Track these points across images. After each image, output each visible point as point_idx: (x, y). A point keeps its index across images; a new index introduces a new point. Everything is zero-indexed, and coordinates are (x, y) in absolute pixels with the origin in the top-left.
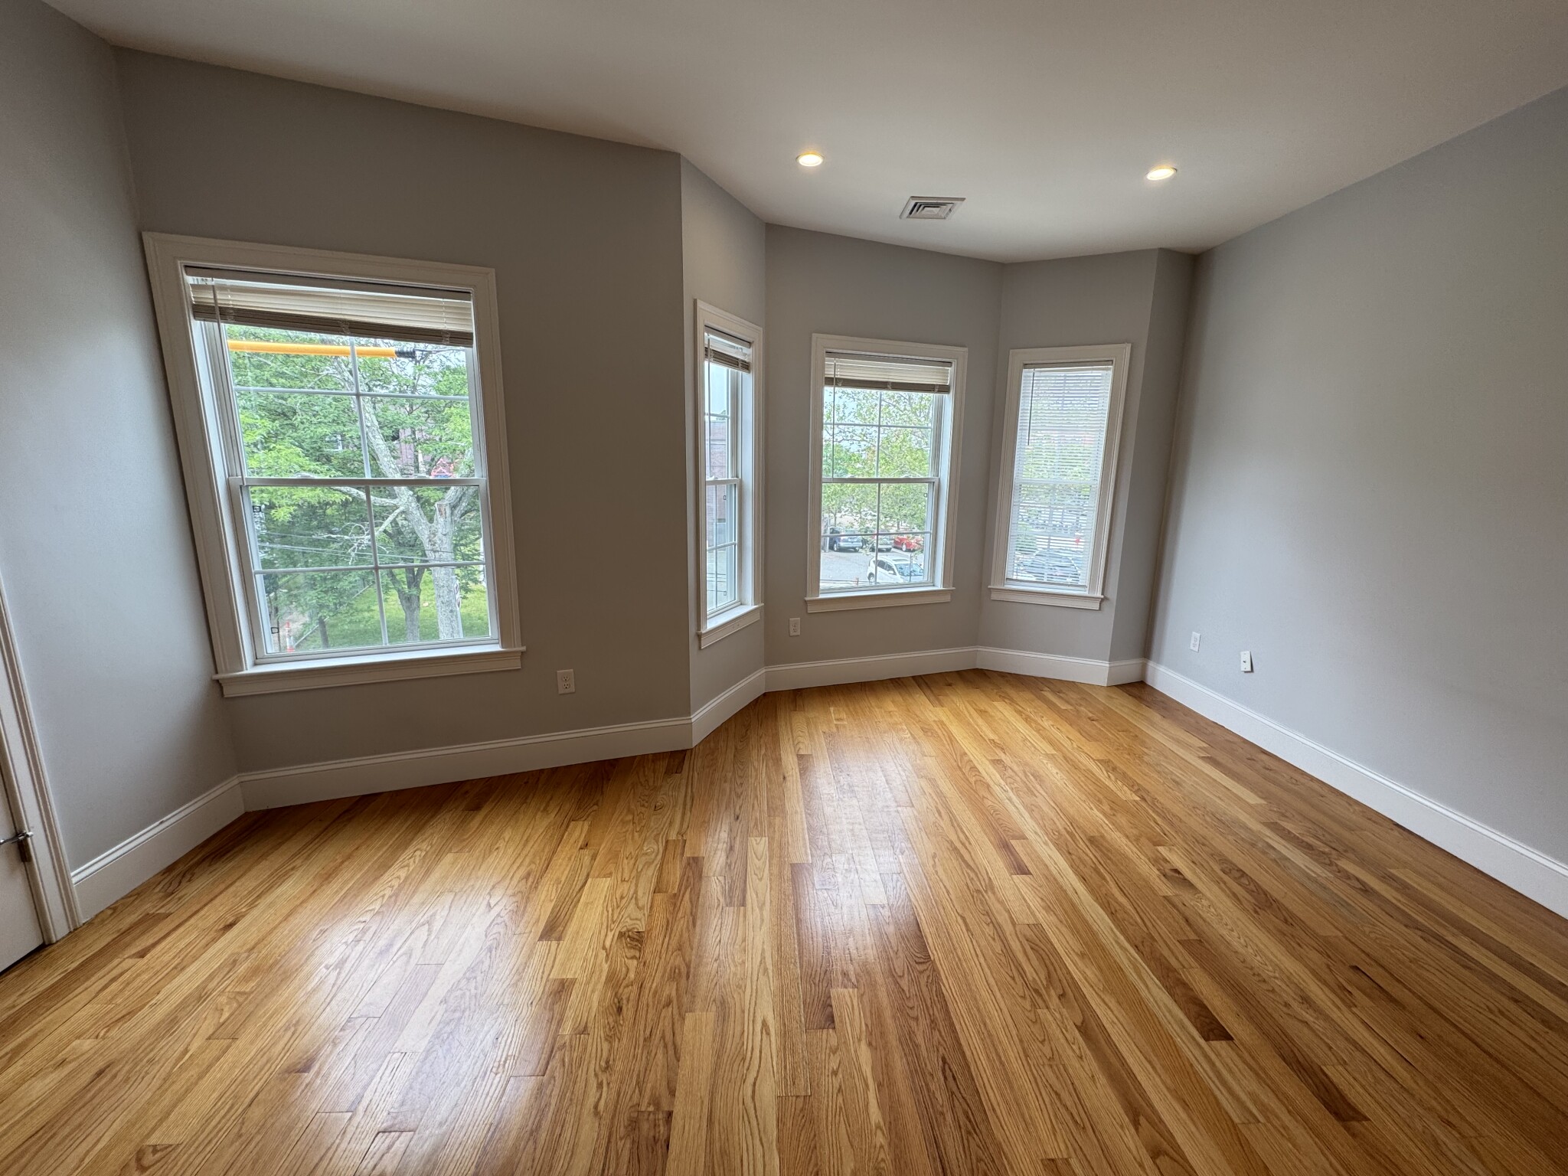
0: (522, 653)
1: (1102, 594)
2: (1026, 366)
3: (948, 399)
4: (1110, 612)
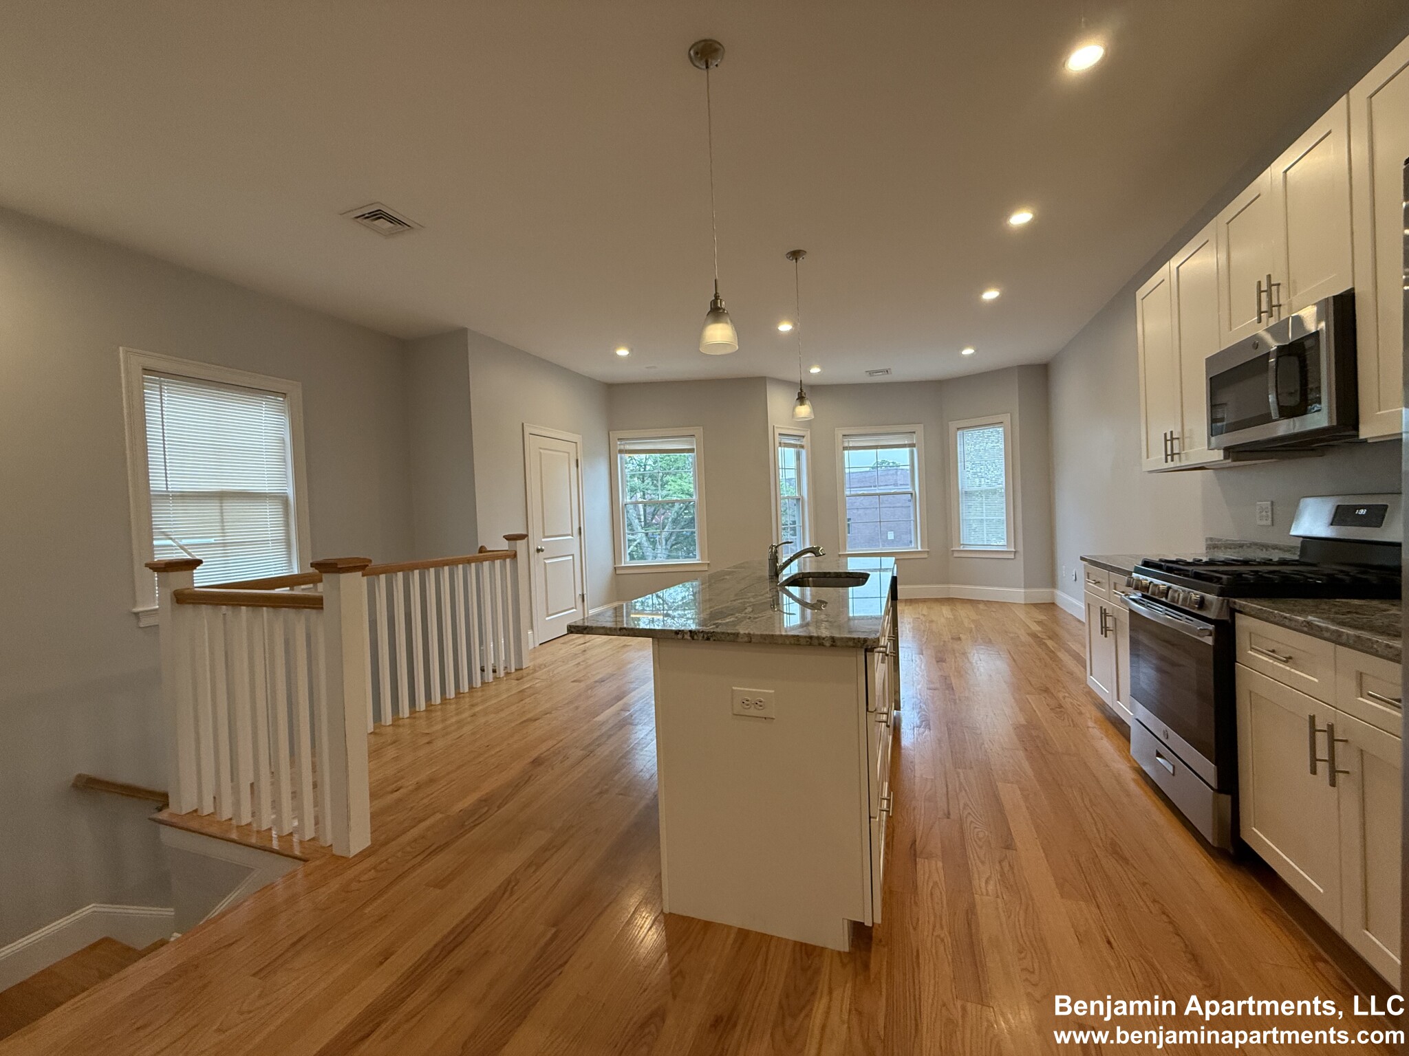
0: (708, 564)
1: (1015, 548)
2: (958, 429)
3: (915, 449)
4: (1020, 558)
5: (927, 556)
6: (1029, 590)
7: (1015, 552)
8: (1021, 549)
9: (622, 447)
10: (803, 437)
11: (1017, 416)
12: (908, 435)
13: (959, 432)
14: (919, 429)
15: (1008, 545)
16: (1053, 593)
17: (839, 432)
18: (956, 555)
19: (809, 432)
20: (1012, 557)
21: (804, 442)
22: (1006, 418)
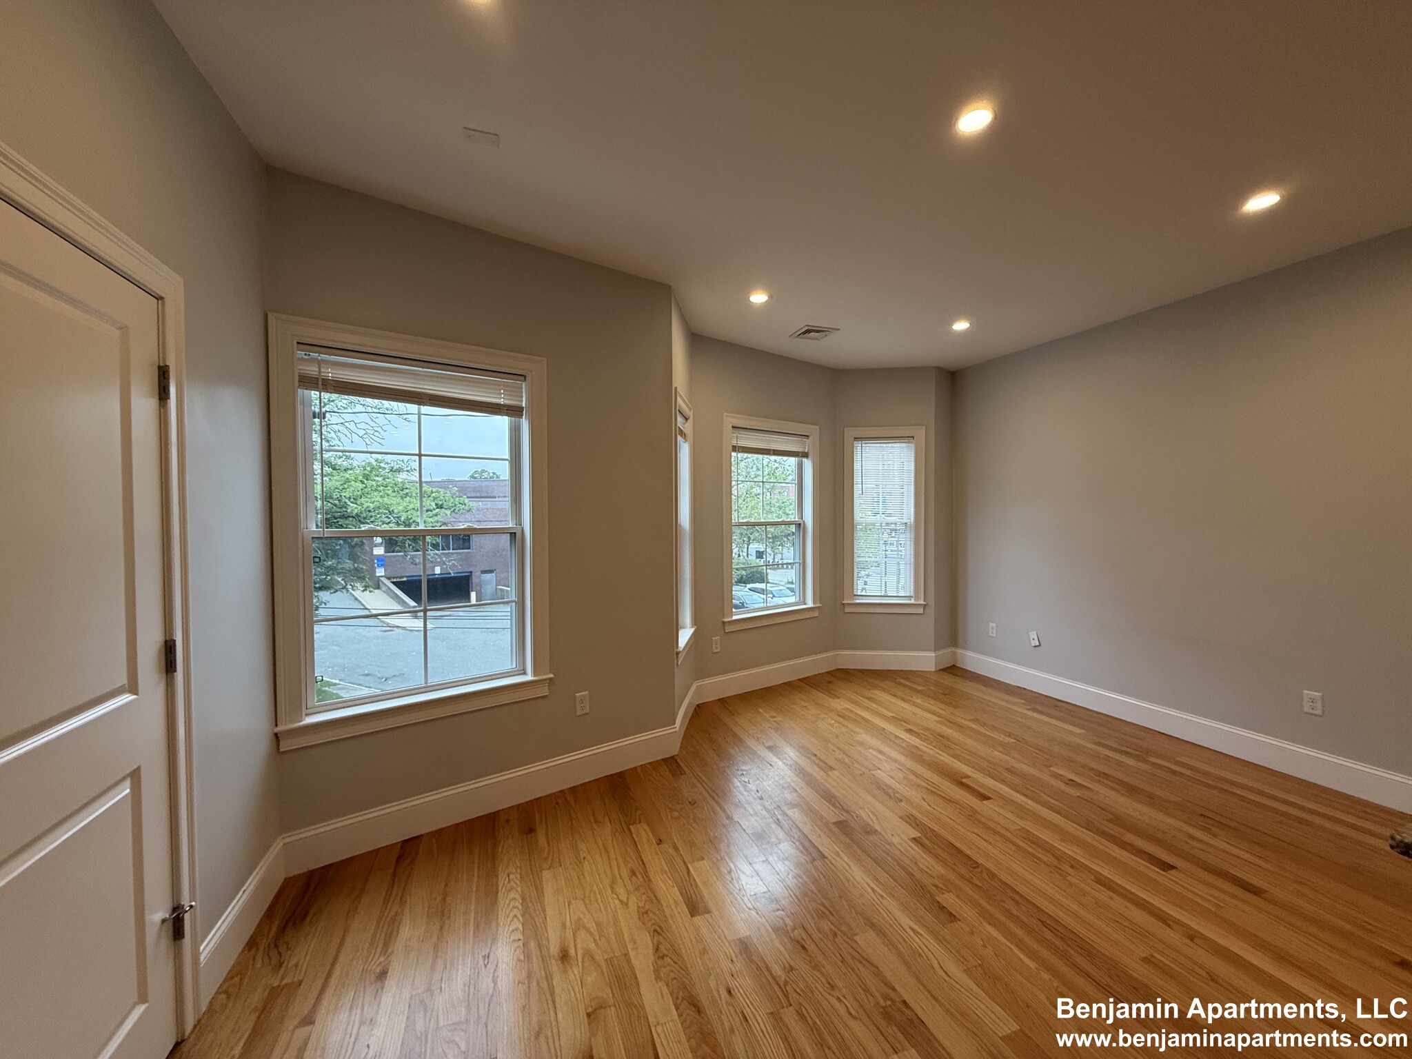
0: (551, 679)
1: (925, 601)
2: (856, 439)
3: (808, 463)
4: (931, 611)
5: (816, 614)
6: (940, 652)
7: (925, 605)
8: (931, 601)
9: (312, 370)
11: (932, 433)
12: (802, 439)
13: (858, 445)
14: (814, 430)
15: (916, 596)
16: (954, 654)
17: (730, 420)
18: (847, 610)
20: (921, 611)
22: (920, 433)
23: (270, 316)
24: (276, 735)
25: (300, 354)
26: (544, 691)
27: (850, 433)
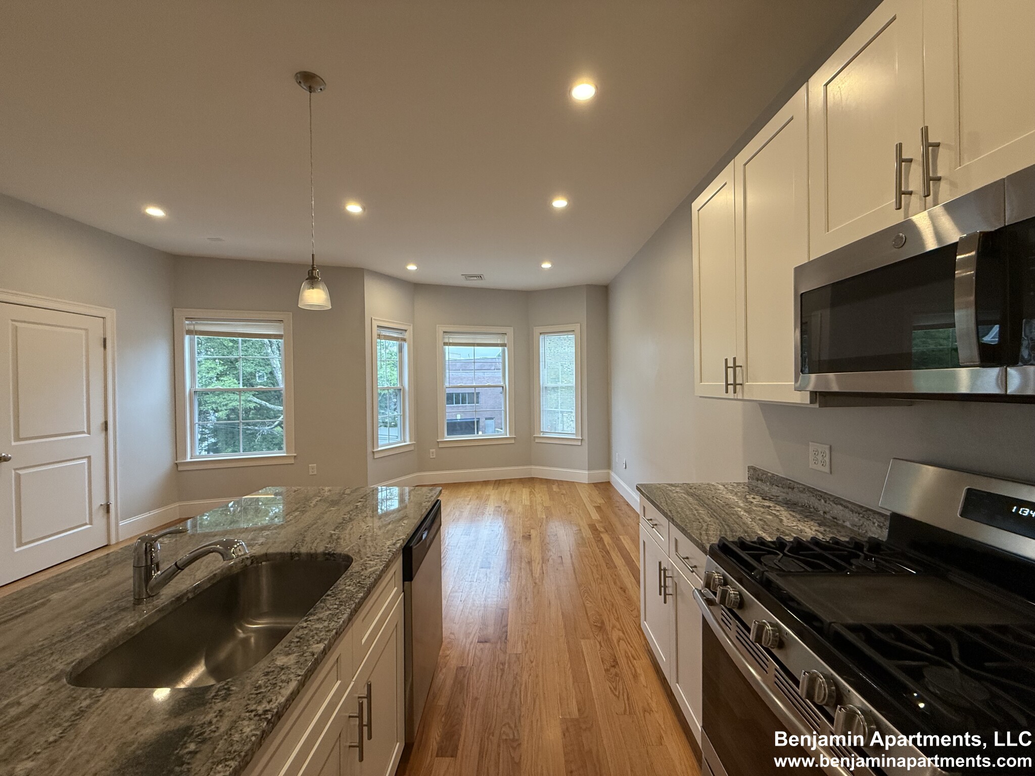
0: (295, 456)
1: (581, 437)
2: (540, 334)
3: (506, 349)
4: (585, 446)
5: (513, 441)
6: (592, 472)
7: (582, 440)
8: (586, 437)
9: (192, 328)
10: (406, 331)
11: (584, 328)
12: (501, 336)
13: (541, 337)
14: (510, 331)
15: (576, 434)
16: (609, 473)
17: (440, 329)
18: (537, 440)
19: (411, 328)
20: (579, 443)
21: (406, 335)
22: (577, 327)
23: (175, 310)
24: (176, 464)
25: (187, 322)
26: (292, 461)
27: (537, 330)
